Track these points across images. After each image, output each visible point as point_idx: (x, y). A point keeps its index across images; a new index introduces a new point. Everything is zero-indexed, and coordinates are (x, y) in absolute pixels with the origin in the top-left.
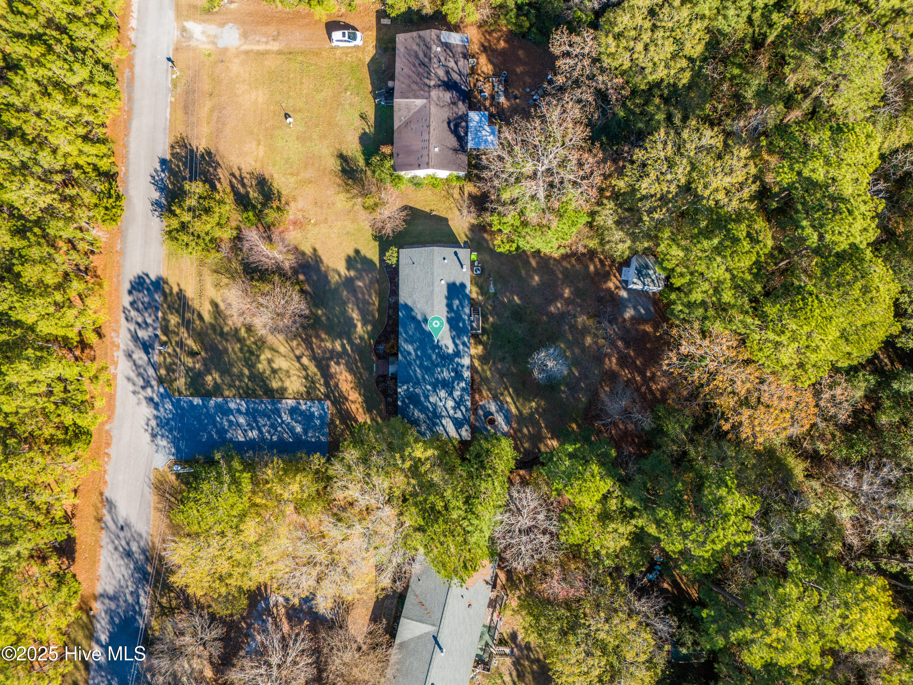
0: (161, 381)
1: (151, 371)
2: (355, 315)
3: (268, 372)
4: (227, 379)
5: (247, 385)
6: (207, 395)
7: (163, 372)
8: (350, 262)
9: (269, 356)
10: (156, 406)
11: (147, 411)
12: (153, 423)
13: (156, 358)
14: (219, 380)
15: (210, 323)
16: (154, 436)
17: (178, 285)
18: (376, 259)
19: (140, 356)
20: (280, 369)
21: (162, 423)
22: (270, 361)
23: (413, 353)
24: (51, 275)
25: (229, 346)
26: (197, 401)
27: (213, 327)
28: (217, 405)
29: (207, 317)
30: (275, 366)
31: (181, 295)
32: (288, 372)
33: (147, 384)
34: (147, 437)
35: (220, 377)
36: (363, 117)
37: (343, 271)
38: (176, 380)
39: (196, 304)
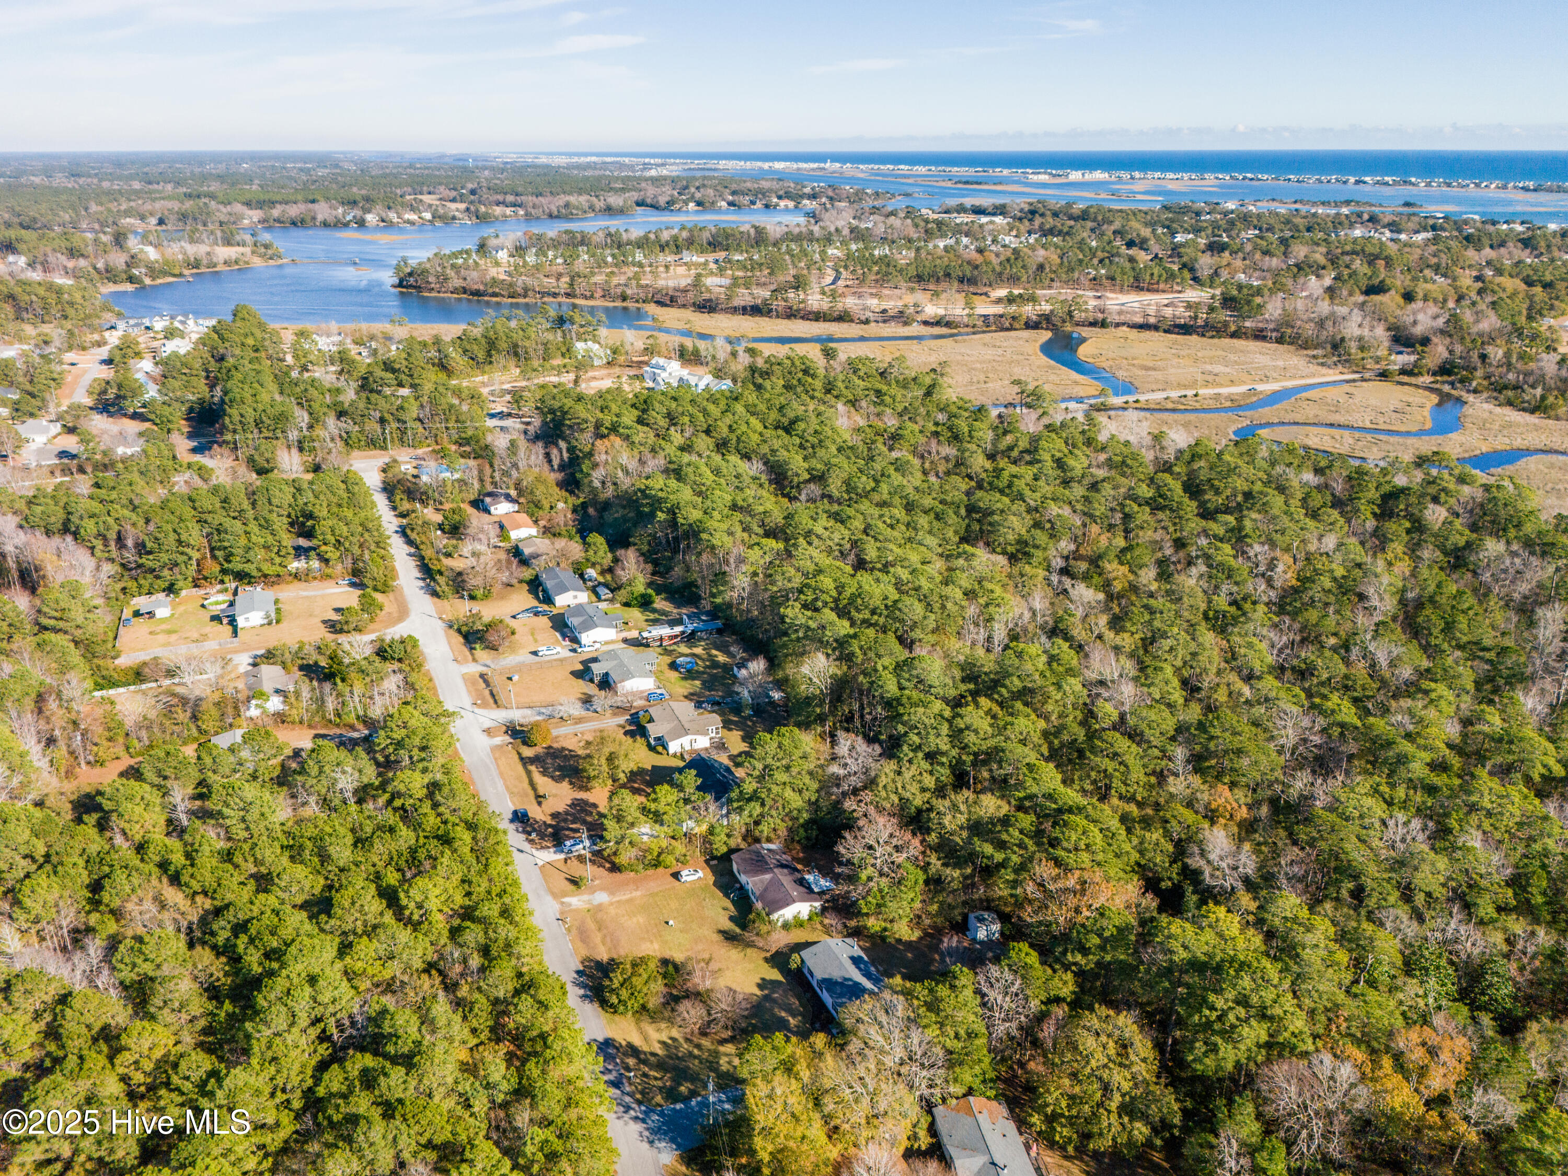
0: (639, 1102)
1: (628, 1099)
2: (783, 1014)
4: (699, 1084)
5: (718, 1082)
6: (686, 1099)
7: (638, 1096)
8: (760, 986)
10: (643, 1121)
11: (637, 1127)
12: (646, 1133)
13: (628, 1089)
14: (692, 1087)
15: (665, 1056)
16: (651, 1142)
17: (624, 1039)
18: (780, 977)
19: (613, 1091)
21: (655, 1131)
22: (729, 1063)
24: (518, 1018)
25: (689, 1064)
26: (679, 1106)
27: (669, 1057)
28: (698, 1103)
29: (660, 1052)
31: (630, 1046)
33: (627, 1108)
34: (646, 1145)
35: (692, 1084)
36: (725, 909)
37: (759, 993)
38: (653, 1098)
39: (646, 1048)
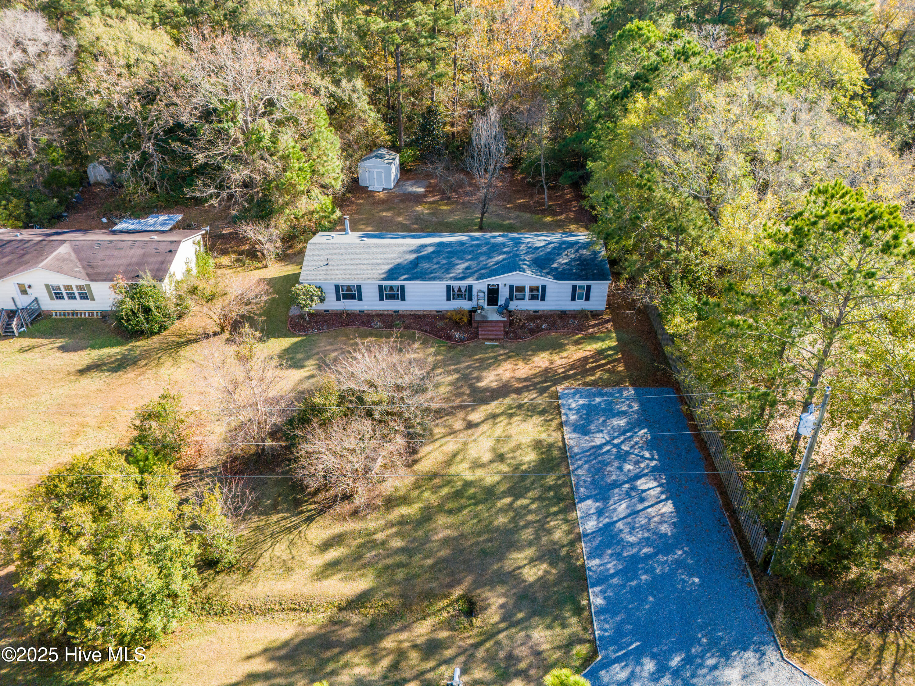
3: (504, 468)
4: (527, 534)
5: (534, 500)
9: (465, 466)
14: (530, 552)
15: (378, 576)
17: (249, 658)
20: (494, 450)
22: (476, 465)
23: (467, 264)
25: (440, 536)
27: (386, 571)
30: (487, 457)
32: (498, 440)
35: (520, 549)
38: (538, 654)
